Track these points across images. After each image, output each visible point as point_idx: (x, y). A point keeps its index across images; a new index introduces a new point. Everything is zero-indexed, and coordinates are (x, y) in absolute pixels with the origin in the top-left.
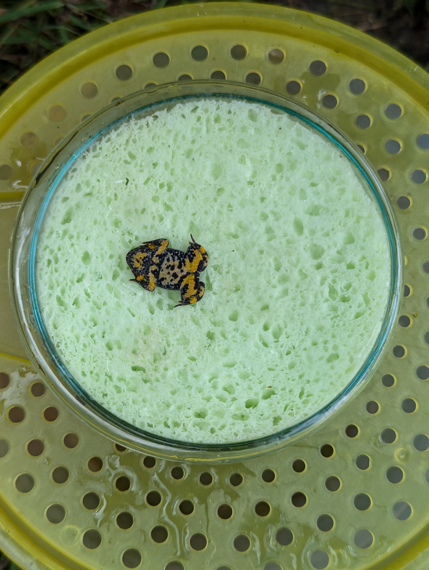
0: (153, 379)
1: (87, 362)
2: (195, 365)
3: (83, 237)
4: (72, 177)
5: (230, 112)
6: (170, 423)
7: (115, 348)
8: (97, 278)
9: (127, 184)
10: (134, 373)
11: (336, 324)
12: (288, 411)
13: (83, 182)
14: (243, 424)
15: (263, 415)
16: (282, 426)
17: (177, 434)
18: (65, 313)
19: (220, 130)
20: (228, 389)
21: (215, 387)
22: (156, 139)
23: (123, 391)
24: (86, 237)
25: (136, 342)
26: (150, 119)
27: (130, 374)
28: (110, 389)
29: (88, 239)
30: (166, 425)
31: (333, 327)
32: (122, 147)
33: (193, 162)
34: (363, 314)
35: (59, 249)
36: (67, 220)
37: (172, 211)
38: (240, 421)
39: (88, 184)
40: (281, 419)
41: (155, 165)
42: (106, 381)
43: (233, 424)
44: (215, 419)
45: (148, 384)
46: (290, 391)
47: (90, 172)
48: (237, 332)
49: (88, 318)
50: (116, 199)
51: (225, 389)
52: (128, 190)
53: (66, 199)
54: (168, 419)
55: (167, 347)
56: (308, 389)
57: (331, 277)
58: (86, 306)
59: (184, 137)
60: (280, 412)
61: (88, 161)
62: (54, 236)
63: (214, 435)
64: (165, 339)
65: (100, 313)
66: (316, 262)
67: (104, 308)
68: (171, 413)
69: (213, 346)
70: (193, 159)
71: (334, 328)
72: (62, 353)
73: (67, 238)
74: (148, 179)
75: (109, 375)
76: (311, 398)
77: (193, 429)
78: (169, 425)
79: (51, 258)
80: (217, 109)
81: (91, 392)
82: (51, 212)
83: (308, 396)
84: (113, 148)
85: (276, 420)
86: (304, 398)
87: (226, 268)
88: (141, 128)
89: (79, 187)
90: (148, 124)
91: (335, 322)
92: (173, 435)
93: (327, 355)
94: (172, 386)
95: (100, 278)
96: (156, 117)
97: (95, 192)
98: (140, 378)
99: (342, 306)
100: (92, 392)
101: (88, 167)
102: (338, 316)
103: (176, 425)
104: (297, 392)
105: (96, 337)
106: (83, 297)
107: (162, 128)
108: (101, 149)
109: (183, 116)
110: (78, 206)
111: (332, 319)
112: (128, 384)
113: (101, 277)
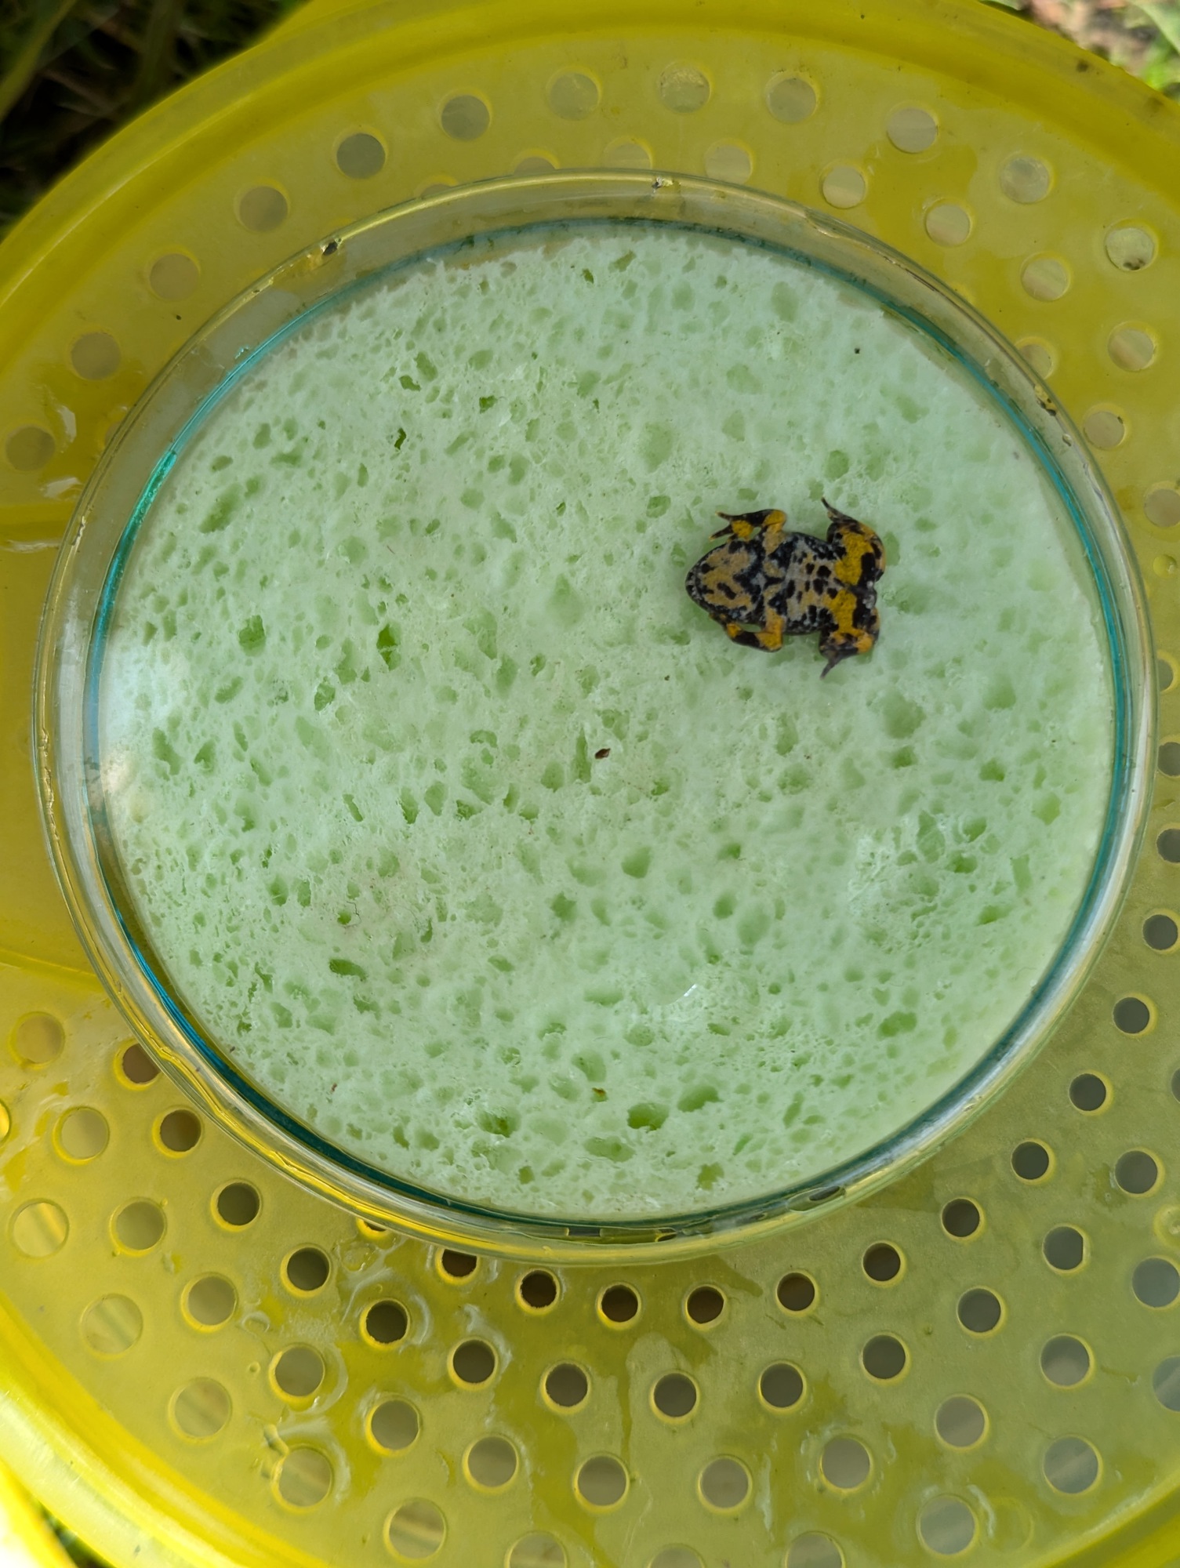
0: (382, 1003)
1: (209, 929)
2: (507, 985)
3: (254, 574)
4: (250, 403)
5: (722, 282)
6: (410, 1133)
7: (293, 898)
8: (273, 695)
9: (398, 445)
10: (334, 981)
11: (922, 931)
12: (745, 1156)
13: (277, 421)
14: (613, 1171)
15: (673, 1153)
16: (723, 1194)
17: (425, 1166)
18: (171, 783)
19: (689, 328)
20: (589, 1066)
21: (551, 1053)
22: (502, 332)
23: (294, 1023)
24: (260, 578)
25: (353, 893)
26: (492, 270)
27: (321, 979)
28: (260, 1013)
29: (267, 583)
30: (400, 1139)
31: (915, 937)
32: (403, 341)
33: (596, 410)
34: (1005, 914)
35: (183, 600)
36: (216, 522)
37: (514, 540)
38: (606, 1162)
39: (290, 430)
40: (721, 1174)
41: (486, 403)
42: (253, 988)
43: (586, 1166)
44: (538, 1142)
45: (368, 1016)
46: (763, 1099)
47: (301, 396)
48: (639, 908)
49: (230, 806)
50: (362, 482)
51: (581, 1063)
52: (399, 461)
53: (222, 463)
54: (406, 1120)
55: (435, 920)
56: (813, 1100)
57: (931, 794)
58: (231, 770)
59: (580, 335)
60: (721, 1154)
61: (300, 364)
62: (175, 559)
63: (526, 1187)
64: (433, 896)
65: (266, 797)
66: (893, 746)
67: (278, 784)
68: (418, 1108)
69: (564, 938)
70: (596, 402)
71: (917, 942)
72: (144, 892)
73: (208, 571)
74: (461, 441)
75: (264, 972)
76: (815, 1127)
77: (473, 1161)
78: (406, 1138)
79: (157, 620)
80: (690, 267)
81: (209, 1012)
82: (178, 493)
83: (812, 1120)
84: (376, 338)
85: (709, 1175)
86: (798, 1125)
87: (641, 723)
88: (463, 292)
89: (263, 436)
90: (484, 285)
91: (920, 925)
92: (412, 1170)
93: (883, 1014)
94: (433, 1032)
95: (280, 698)
96: (511, 267)
97: (307, 453)
98: (349, 994)
99: (949, 884)
100: (211, 1013)
101: (298, 384)
102: (934, 908)
103: (429, 1142)
104: (782, 1103)
105: (244, 862)
106: (226, 744)
107: (522, 302)
108: (342, 334)
109: (588, 276)
110: (254, 487)
111: (914, 916)
112: (312, 1005)
113: (284, 694)
